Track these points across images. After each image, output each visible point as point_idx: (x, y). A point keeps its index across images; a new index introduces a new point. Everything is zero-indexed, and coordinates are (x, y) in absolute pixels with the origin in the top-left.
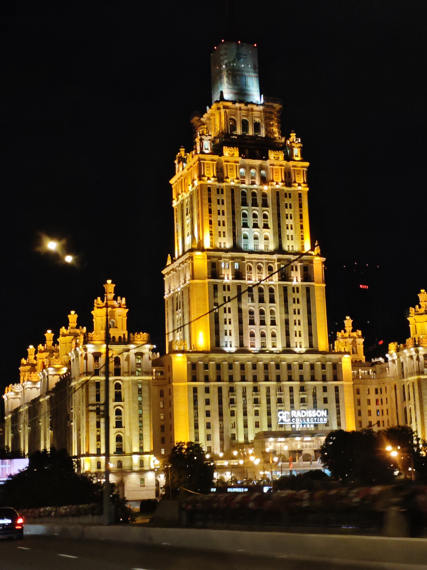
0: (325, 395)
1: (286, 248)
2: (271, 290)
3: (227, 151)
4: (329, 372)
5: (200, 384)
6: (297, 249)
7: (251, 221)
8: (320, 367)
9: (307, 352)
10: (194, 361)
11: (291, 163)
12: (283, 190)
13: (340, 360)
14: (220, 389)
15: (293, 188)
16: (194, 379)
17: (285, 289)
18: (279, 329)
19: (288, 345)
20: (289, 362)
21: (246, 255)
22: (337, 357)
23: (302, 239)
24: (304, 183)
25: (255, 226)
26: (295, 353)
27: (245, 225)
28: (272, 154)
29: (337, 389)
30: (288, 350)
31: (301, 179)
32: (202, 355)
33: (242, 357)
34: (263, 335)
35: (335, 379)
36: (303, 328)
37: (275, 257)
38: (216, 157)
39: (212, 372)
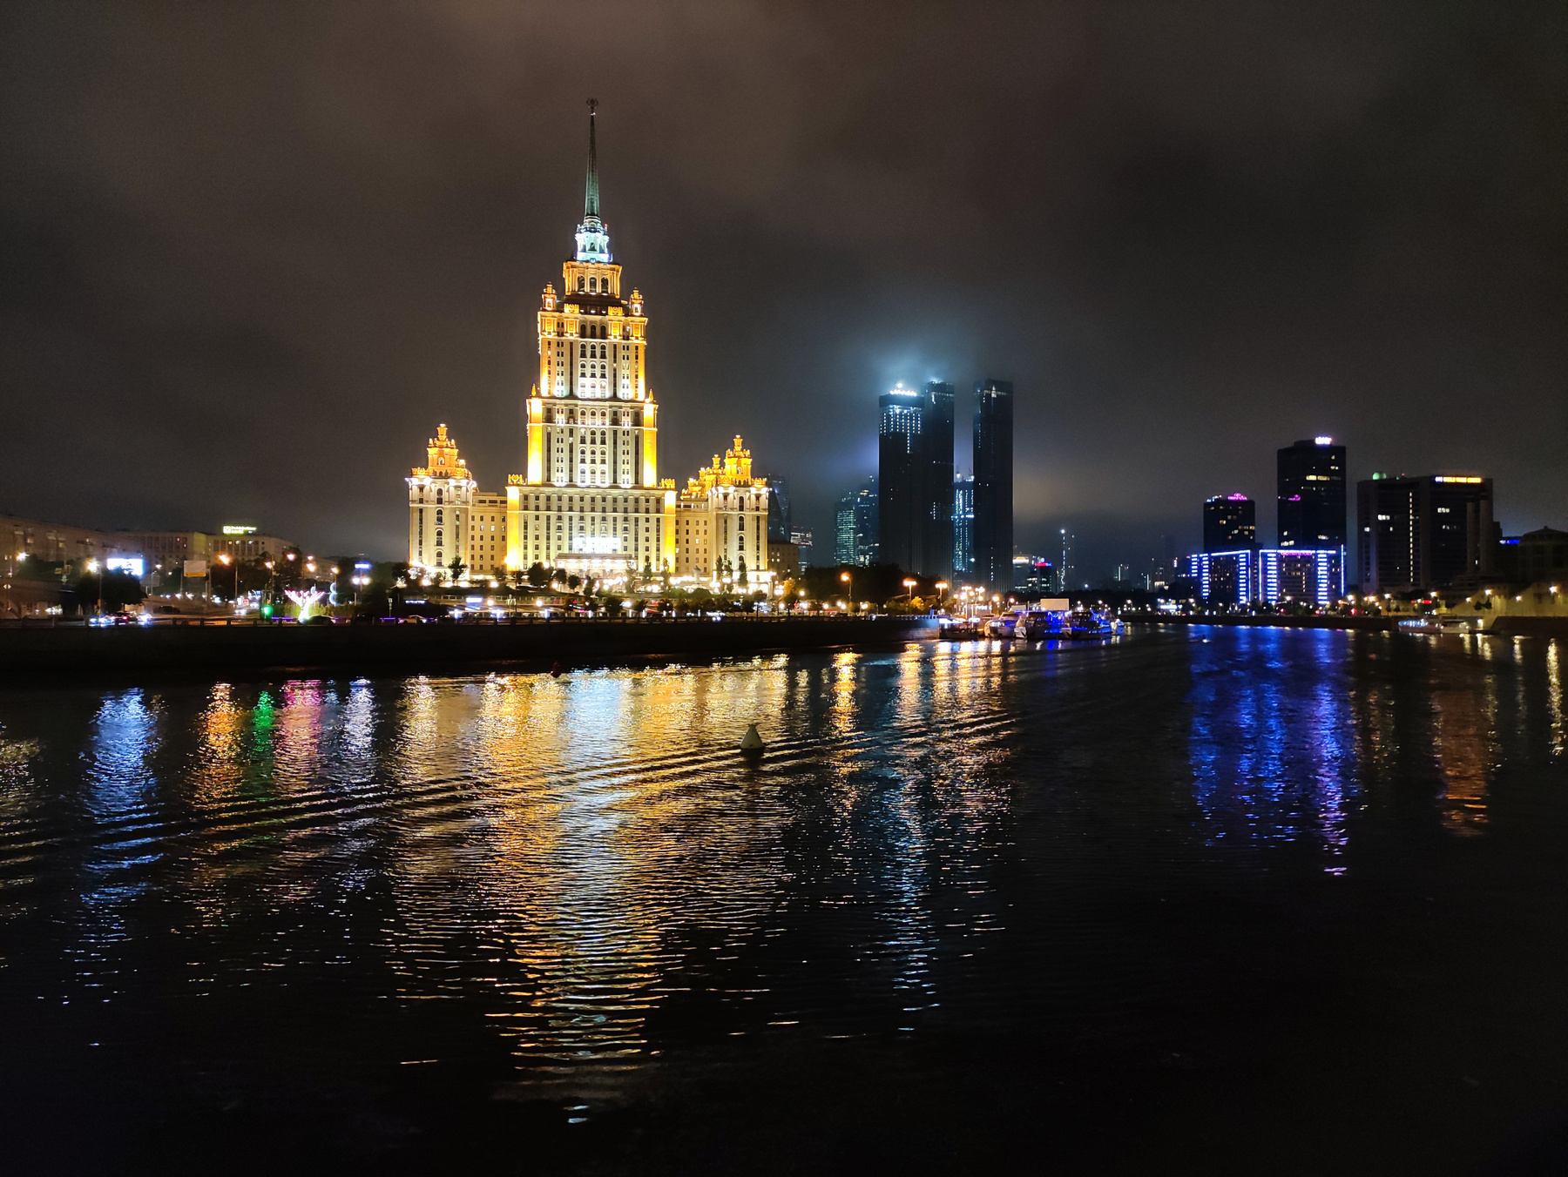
0: (647, 525)
1: (620, 395)
2: (603, 433)
3: (567, 308)
4: (652, 505)
5: (532, 513)
6: (631, 396)
7: (588, 371)
8: (644, 501)
9: (633, 488)
10: (526, 493)
11: (630, 318)
12: (621, 343)
13: (664, 495)
14: (548, 518)
15: (630, 341)
16: (526, 508)
17: (615, 432)
18: (608, 468)
19: (615, 481)
20: (615, 496)
21: (579, 402)
22: (661, 492)
23: (637, 387)
24: (641, 336)
25: (593, 375)
26: (621, 488)
27: (583, 375)
28: (611, 310)
29: (658, 520)
30: (615, 485)
31: (639, 333)
32: (534, 488)
33: (571, 491)
34: (593, 472)
35: (658, 511)
36: (630, 467)
37: (607, 404)
38: (557, 314)
39: (542, 503)
